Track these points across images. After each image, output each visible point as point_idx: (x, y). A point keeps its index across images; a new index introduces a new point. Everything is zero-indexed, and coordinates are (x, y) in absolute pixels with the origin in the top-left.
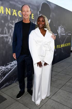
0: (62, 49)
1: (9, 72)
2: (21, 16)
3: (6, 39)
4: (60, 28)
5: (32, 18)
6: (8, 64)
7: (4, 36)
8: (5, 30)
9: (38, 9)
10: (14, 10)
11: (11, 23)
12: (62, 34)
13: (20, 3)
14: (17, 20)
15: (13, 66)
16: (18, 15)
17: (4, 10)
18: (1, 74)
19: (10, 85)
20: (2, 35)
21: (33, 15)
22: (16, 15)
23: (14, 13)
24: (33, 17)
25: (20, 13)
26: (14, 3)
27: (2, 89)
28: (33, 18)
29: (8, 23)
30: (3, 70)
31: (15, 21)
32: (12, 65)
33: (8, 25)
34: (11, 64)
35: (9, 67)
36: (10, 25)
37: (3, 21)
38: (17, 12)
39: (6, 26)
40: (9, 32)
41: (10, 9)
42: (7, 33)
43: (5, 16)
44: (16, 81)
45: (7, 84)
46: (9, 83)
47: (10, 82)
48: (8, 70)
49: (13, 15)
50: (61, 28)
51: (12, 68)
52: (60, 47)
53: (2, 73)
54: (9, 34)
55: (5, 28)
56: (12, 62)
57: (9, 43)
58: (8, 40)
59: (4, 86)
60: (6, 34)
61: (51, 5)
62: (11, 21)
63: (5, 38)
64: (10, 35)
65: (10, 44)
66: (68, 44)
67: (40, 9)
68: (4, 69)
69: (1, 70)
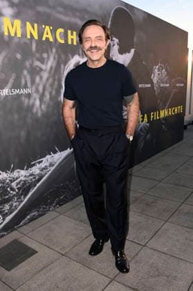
0: (163, 121)
1: (38, 185)
2: (63, 42)
3: (26, 101)
4: (156, 71)
6: (34, 165)
7: (22, 92)
8: (23, 77)
10: (47, 28)
11: (38, 60)
12: (162, 85)
13: (60, 9)
14: (54, 50)
15: (46, 168)
16: (55, 39)
17: (21, 27)
18: (18, 188)
19: (40, 216)
20: (17, 91)
22: (51, 40)
23: (47, 34)
25: (60, 33)
26: (47, 10)
27: (22, 226)
29: (30, 60)
30: (22, 178)
31: (48, 53)
32: (43, 165)
33: (31, 65)
34: (41, 164)
35: (36, 170)
36: (37, 63)
37: (19, 56)
38: (53, 32)
39: (25, 68)
40: (33, 82)
41: (36, 25)
42: (29, 84)
43: (25, 43)
44: (56, 205)
45: (35, 213)
46: (38, 211)
47: (41, 209)
48: (34, 178)
49: (44, 39)
50: (159, 70)
51: (43, 173)
52: (158, 118)
53: (19, 186)
54: (34, 88)
55: (25, 72)
56: (44, 159)
57: (35, 110)
58: (31, 101)
59: (26, 219)
60: (26, 87)
61: (135, 14)
62: (38, 55)
63: (23, 98)
64: (37, 91)
65: (37, 112)
66: (176, 110)
68: (25, 176)
69: (17, 179)
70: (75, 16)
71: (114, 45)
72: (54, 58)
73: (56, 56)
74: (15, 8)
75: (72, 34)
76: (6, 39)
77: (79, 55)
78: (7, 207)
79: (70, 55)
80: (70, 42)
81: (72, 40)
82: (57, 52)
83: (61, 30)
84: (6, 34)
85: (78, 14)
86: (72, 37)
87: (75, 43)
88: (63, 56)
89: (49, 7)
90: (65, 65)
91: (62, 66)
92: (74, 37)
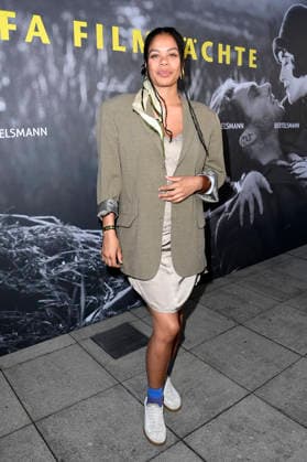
2: (210, 60)
5: (252, 65)
9: (274, 33)
10: (190, 40)
13: (208, 14)
14: (198, 72)
16: (200, 57)
21: (254, 55)
22: (195, 57)
23: (190, 49)
24: (254, 62)
25: (208, 48)
26: (191, 17)
28: (255, 66)
38: (198, 46)
67: (281, 31)
70: (229, 23)
71: (287, 63)
72: (198, 83)
73: (201, 81)
74: (148, 17)
75: (224, 49)
76: (135, 57)
77: (233, 78)
79: (220, 80)
80: (220, 61)
81: (224, 57)
82: (202, 74)
83: (210, 44)
84: (135, 51)
85: (234, 20)
86: (224, 53)
87: (228, 62)
88: (210, 81)
89: (193, 12)
90: (212, 92)
91: (208, 94)
92: (228, 53)
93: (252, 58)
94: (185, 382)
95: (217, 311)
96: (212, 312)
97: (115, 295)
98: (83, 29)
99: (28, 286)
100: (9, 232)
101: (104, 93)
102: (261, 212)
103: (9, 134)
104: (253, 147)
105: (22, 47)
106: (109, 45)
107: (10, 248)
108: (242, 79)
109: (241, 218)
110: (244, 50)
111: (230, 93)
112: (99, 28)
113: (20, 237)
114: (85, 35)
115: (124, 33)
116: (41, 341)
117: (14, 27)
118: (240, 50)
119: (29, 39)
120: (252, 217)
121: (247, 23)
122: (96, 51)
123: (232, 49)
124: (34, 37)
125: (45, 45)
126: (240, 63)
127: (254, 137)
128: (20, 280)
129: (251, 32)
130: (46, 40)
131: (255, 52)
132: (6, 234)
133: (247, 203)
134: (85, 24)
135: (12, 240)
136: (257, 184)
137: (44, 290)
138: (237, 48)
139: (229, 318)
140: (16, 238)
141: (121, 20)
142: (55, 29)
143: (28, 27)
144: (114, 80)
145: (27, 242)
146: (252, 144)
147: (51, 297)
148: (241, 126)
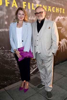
2: (54, 12)
10: (50, 7)
14: (51, 15)
21: (64, 10)
22: (51, 11)
23: (49, 9)
24: (64, 12)
28: (64, 13)
31: (49, 16)
41: (46, 6)
49: (48, 11)
72: (51, 17)
74: (40, 1)
75: (57, 9)
77: (59, 16)
78: (34, 66)
79: (56, 17)
80: (56, 12)
83: (54, 8)
86: (57, 10)
87: (58, 12)
88: (54, 17)
91: (54, 20)
92: (58, 10)
93: (63, 11)
94: (54, 91)
95: (58, 73)
96: (57, 73)
97: (33, 70)
98: (25, 4)
99: (12, 68)
100: (8, 55)
101: (30, 20)
102: (66, 49)
103: (8, 30)
104: (64, 33)
105: (11, 8)
106: (31, 8)
107: (8, 59)
108: (61, 16)
109: (62, 50)
110: (62, 9)
111: (58, 20)
112: (29, 3)
113: (11, 56)
114: (26, 5)
115: (35, 5)
116: (16, 82)
117: (9, 3)
118: (61, 9)
119: (12, 6)
120: (64, 50)
121: (62, 2)
122: (28, 9)
123: (59, 9)
124: (14, 6)
125: (16, 8)
126: (61, 12)
127: (64, 30)
128: (10, 67)
129: (63, 4)
130: (16, 7)
131: (64, 9)
132: (7, 55)
133: (63, 46)
134: (25, 3)
135: (9, 57)
136: (65, 42)
137: (16, 69)
138: (60, 9)
139: (61, 75)
140: (10, 56)
141: (34, 2)
142: (19, 4)
143: (12, 3)
144: (32, 17)
145: (12, 57)
146: (64, 32)
147: (18, 71)
148: (61, 28)
